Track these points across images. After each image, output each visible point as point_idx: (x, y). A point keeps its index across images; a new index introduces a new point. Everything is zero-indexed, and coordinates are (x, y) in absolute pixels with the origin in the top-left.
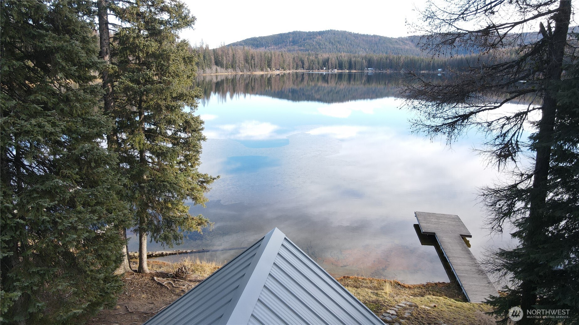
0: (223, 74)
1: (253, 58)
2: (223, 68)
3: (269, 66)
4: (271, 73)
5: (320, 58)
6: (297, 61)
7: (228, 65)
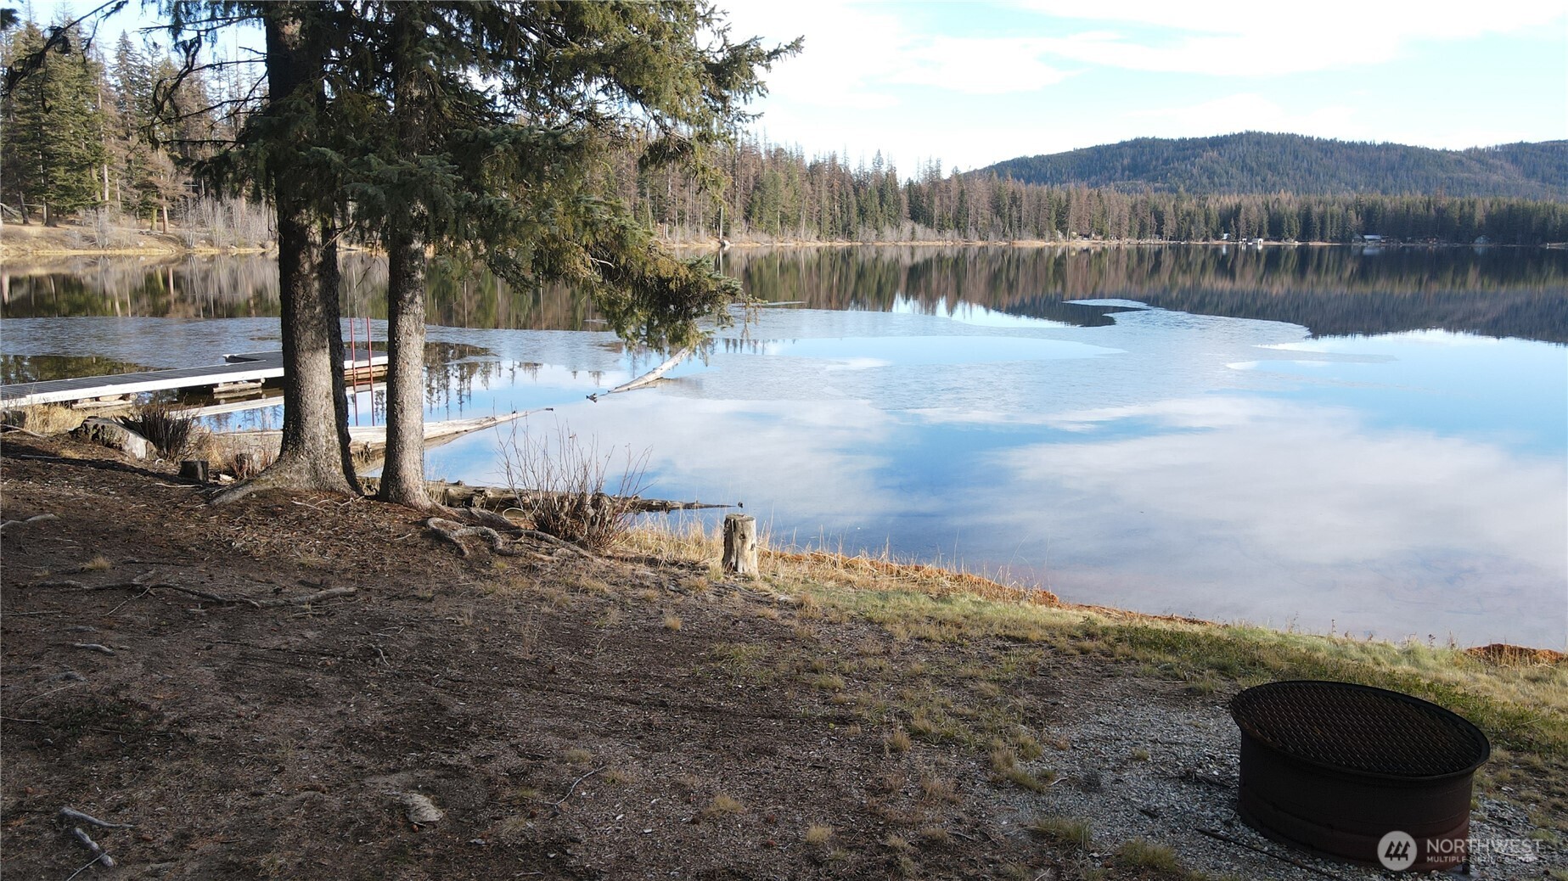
0: (931, 243)
1: (1015, 200)
2: (932, 228)
3: (1062, 225)
4: (1067, 244)
5: (1212, 206)
6: (1141, 215)
7: (946, 221)
